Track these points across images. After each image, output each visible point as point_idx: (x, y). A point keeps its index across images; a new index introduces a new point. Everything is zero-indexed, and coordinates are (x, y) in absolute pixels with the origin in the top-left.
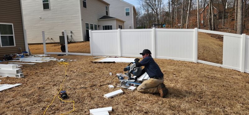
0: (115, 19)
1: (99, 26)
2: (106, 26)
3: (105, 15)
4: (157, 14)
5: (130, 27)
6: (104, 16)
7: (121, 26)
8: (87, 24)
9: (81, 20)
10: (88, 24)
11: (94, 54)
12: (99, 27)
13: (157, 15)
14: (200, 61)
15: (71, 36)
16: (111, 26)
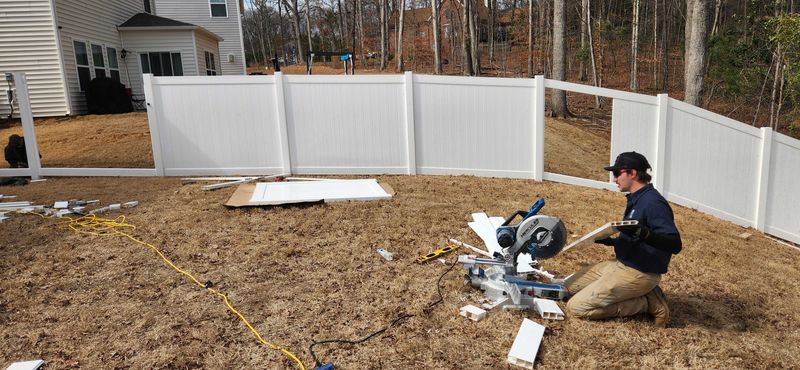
0: (190, 30)
1: (124, 51)
2: (154, 56)
3: (141, 10)
4: (297, 13)
5: (232, 57)
6: (139, 16)
7: (212, 55)
8: (80, 46)
9: (53, 28)
10: (83, 44)
11: (173, 170)
12: (123, 57)
13: (298, 20)
14: (551, 176)
15: (10, 92)
16: (177, 56)
